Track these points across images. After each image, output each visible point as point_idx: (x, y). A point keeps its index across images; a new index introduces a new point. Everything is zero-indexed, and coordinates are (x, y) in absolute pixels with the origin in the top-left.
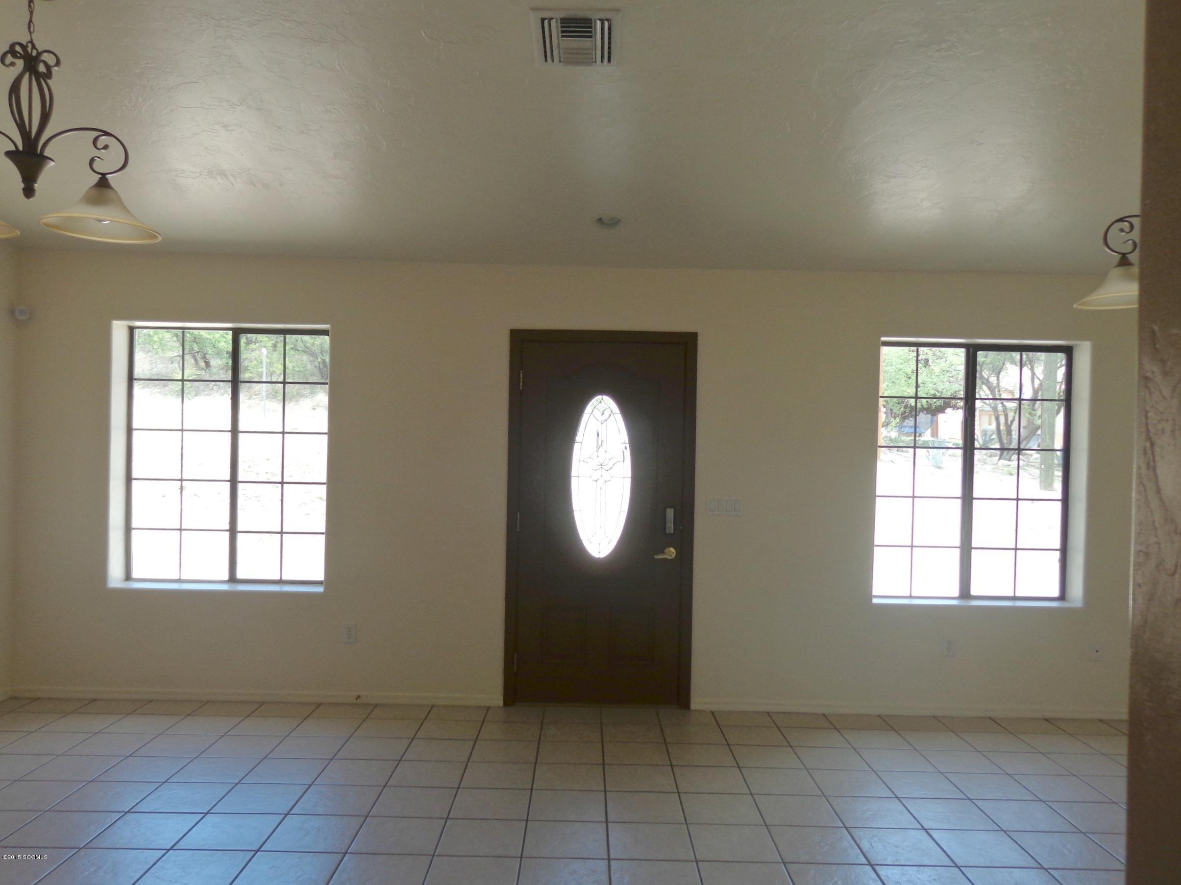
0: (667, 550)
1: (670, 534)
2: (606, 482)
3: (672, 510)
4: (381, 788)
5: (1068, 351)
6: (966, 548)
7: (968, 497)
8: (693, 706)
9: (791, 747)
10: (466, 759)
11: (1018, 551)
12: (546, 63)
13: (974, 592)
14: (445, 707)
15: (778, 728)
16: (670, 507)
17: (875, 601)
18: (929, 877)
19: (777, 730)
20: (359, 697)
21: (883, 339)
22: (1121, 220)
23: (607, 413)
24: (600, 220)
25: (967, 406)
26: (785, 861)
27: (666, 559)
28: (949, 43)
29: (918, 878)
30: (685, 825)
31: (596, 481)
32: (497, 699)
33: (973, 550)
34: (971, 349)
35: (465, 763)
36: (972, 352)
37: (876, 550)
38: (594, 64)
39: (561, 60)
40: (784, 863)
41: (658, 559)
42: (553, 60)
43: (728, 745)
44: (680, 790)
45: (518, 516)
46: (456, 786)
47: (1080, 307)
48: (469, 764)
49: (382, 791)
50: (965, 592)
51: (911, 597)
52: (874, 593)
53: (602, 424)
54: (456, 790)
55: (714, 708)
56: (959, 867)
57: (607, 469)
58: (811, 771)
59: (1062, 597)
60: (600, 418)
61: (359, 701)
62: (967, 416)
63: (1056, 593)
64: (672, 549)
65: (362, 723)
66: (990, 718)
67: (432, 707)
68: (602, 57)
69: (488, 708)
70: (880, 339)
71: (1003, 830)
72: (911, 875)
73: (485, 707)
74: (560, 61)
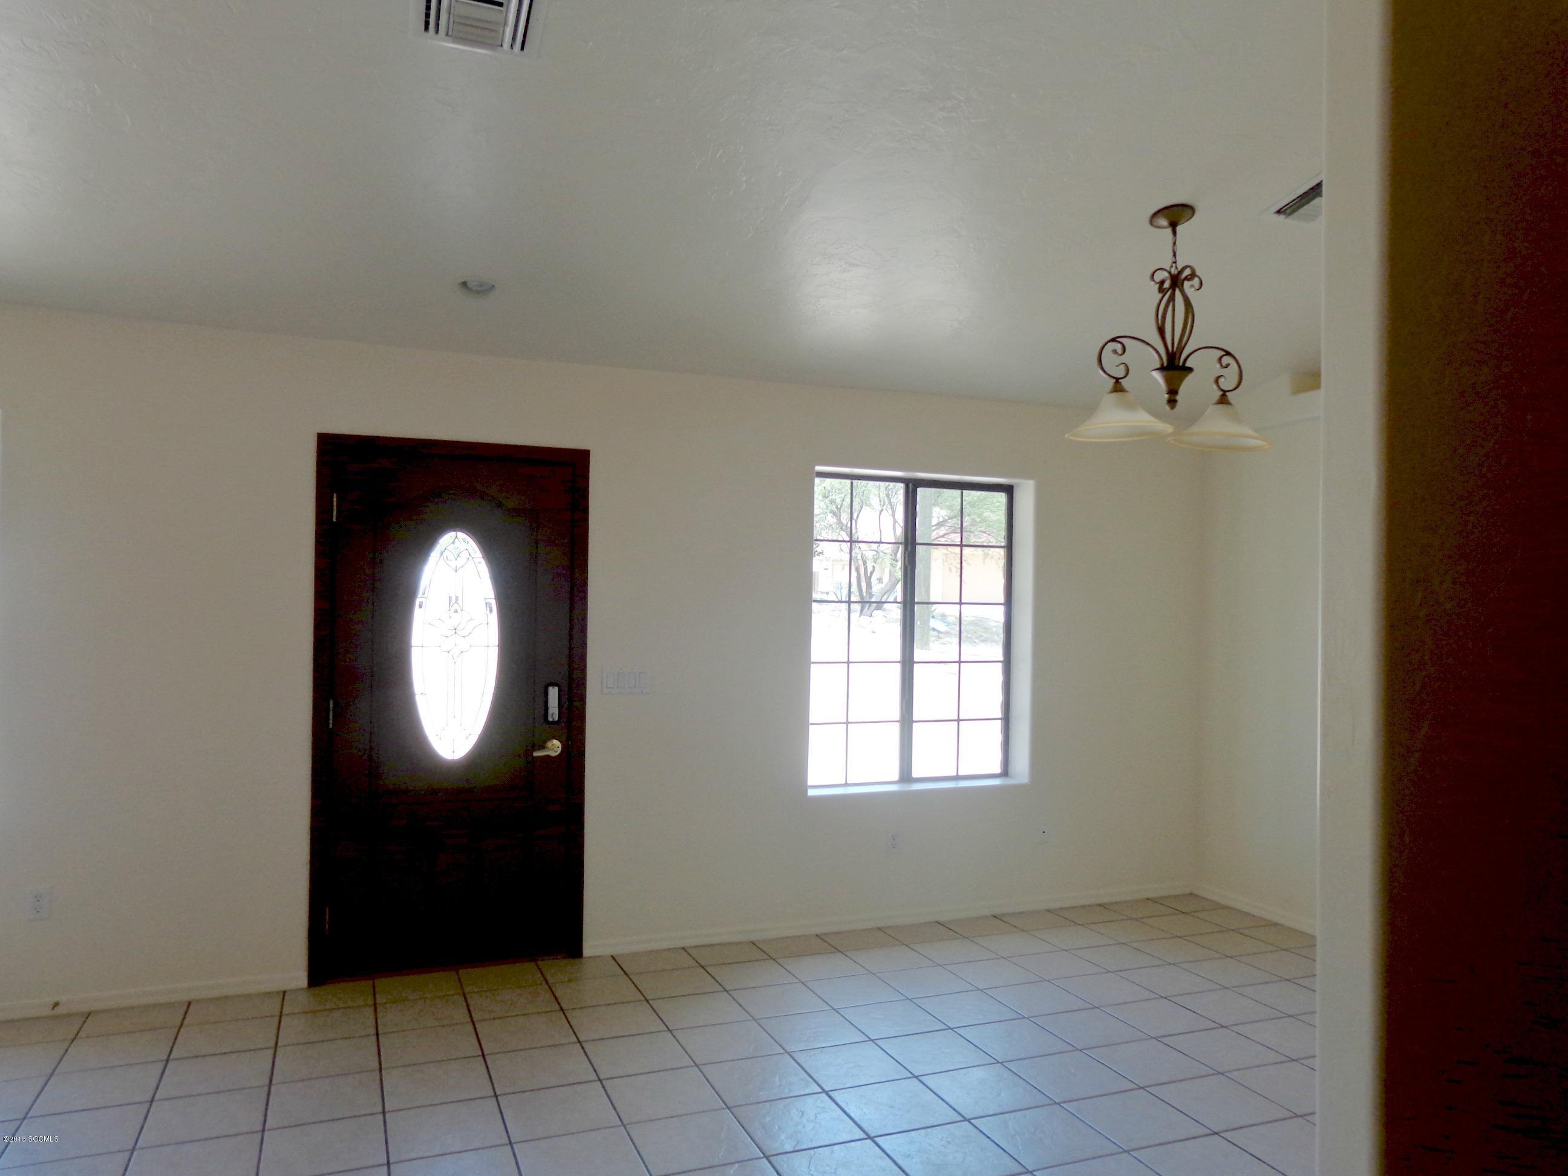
0: (549, 744)
1: (553, 722)
2: (462, 652)
3: (556, 688)
4: (127, 1154)
5: (1009, 490)
6: (907, 721)
7: (908, 663)
8: (587, 951)
9: (727, 991)
10: (267, 1082)
11: (960, 722)
12: (426, 33)
13: (916, 773)
14: (212, 1000)
15: (703, 967)
16: (553, 684)
17: (811, 793)
18: (942, 1140)
19: (702, 970)
20: (56, 1004)
21: (818, 468)
22: (1114, 340)
23: (465, 555)
24: (464, 284)
25: (907, 552)
26: (768, 1154)
27: (548, 756)
28: (956, 102)
29: (930, 1145)
30: (623, 1128)
31: (448, 652)
32: (300, 977)
33: (914, 724)
34: (910, 485)
35: (266, 1088)
36: (912, 487)
37: (812, 729)
38: (500, 49)
39: (450, 33)
40: (767, 1158)
41: (537, 757)
42: (437, 31)
43: (647, 1001)
44: (602, 1077)
45: (331, 705)
46: (260, 1128)
47: (1071, 438)
48: (273, 1089)
49: (130, 1160)
50: (906, 776)
51: (846, 785)
52: (809, 783)
53: (456, 571)
54: (260, 1134)
55: (614, 952)
56: (969, 1121)
57: (465, 635)
58: (760, 1022)
59: (1005, 773)
60: (453, 564)
61: (59, 1010)
62: (907, 564)
63: (997, 769)
64: (556, 742)
65: (69, 1047)
66: (938, 922)
67: (190, 1003)
68: (514, 39)
69: (284, 992)
70: (814, 468)
71: (999, 1062)
72: (921, 1143)
73: (278, 992)
74: (447, 34)
